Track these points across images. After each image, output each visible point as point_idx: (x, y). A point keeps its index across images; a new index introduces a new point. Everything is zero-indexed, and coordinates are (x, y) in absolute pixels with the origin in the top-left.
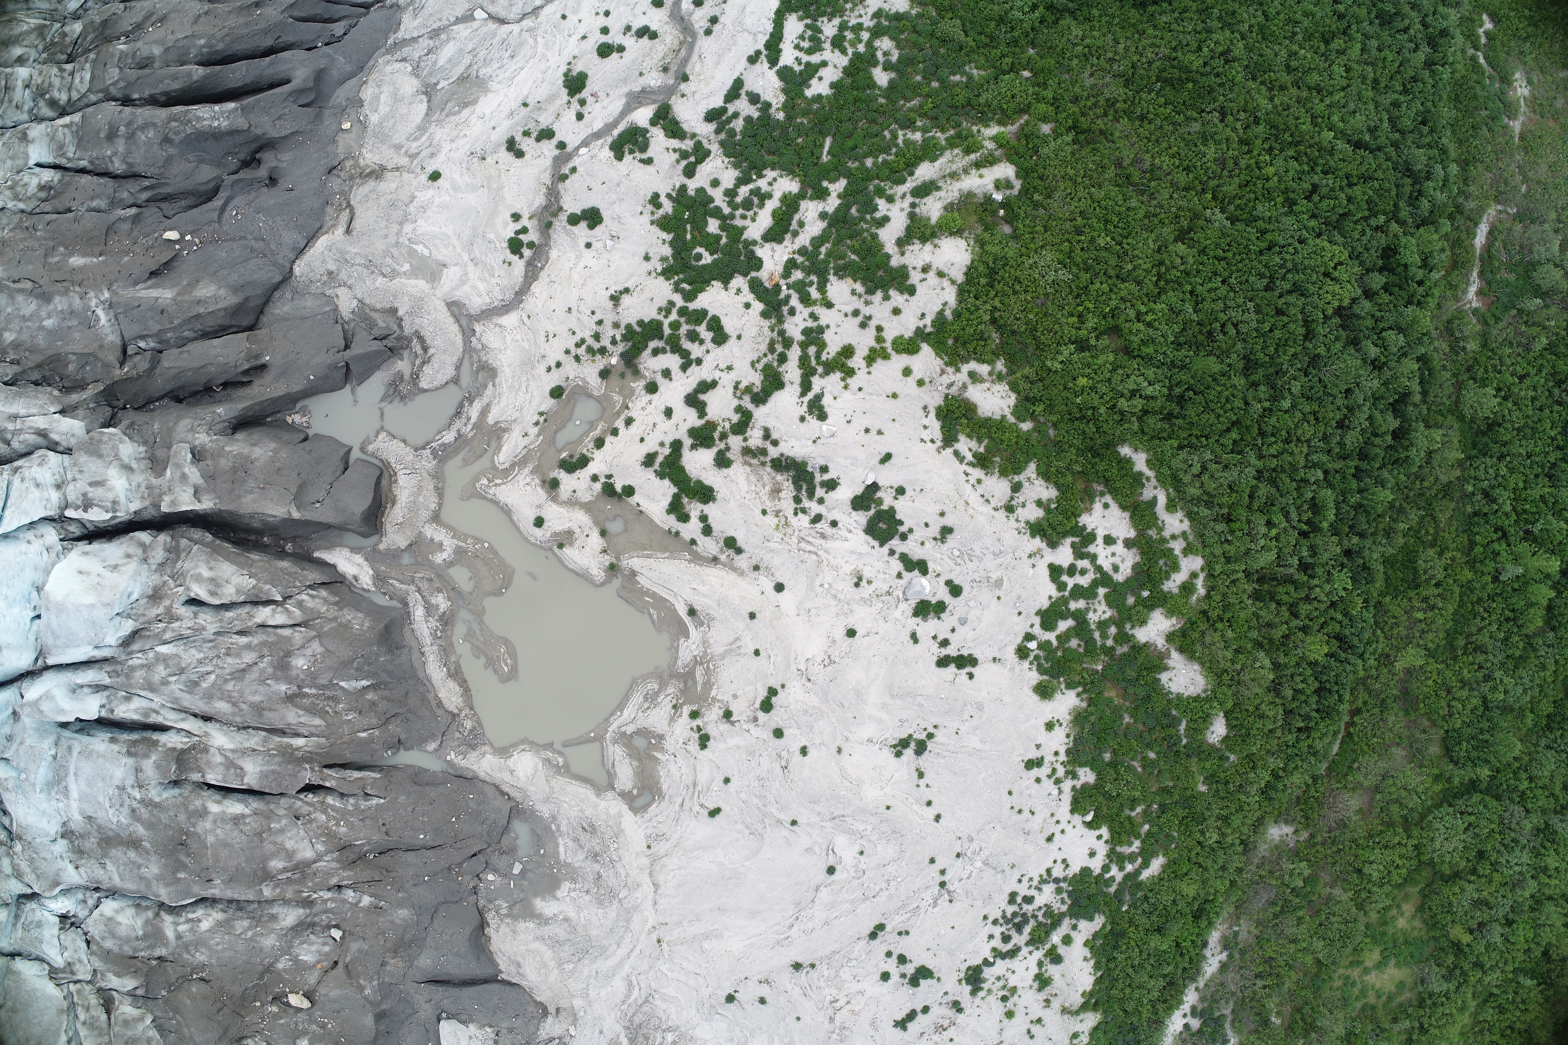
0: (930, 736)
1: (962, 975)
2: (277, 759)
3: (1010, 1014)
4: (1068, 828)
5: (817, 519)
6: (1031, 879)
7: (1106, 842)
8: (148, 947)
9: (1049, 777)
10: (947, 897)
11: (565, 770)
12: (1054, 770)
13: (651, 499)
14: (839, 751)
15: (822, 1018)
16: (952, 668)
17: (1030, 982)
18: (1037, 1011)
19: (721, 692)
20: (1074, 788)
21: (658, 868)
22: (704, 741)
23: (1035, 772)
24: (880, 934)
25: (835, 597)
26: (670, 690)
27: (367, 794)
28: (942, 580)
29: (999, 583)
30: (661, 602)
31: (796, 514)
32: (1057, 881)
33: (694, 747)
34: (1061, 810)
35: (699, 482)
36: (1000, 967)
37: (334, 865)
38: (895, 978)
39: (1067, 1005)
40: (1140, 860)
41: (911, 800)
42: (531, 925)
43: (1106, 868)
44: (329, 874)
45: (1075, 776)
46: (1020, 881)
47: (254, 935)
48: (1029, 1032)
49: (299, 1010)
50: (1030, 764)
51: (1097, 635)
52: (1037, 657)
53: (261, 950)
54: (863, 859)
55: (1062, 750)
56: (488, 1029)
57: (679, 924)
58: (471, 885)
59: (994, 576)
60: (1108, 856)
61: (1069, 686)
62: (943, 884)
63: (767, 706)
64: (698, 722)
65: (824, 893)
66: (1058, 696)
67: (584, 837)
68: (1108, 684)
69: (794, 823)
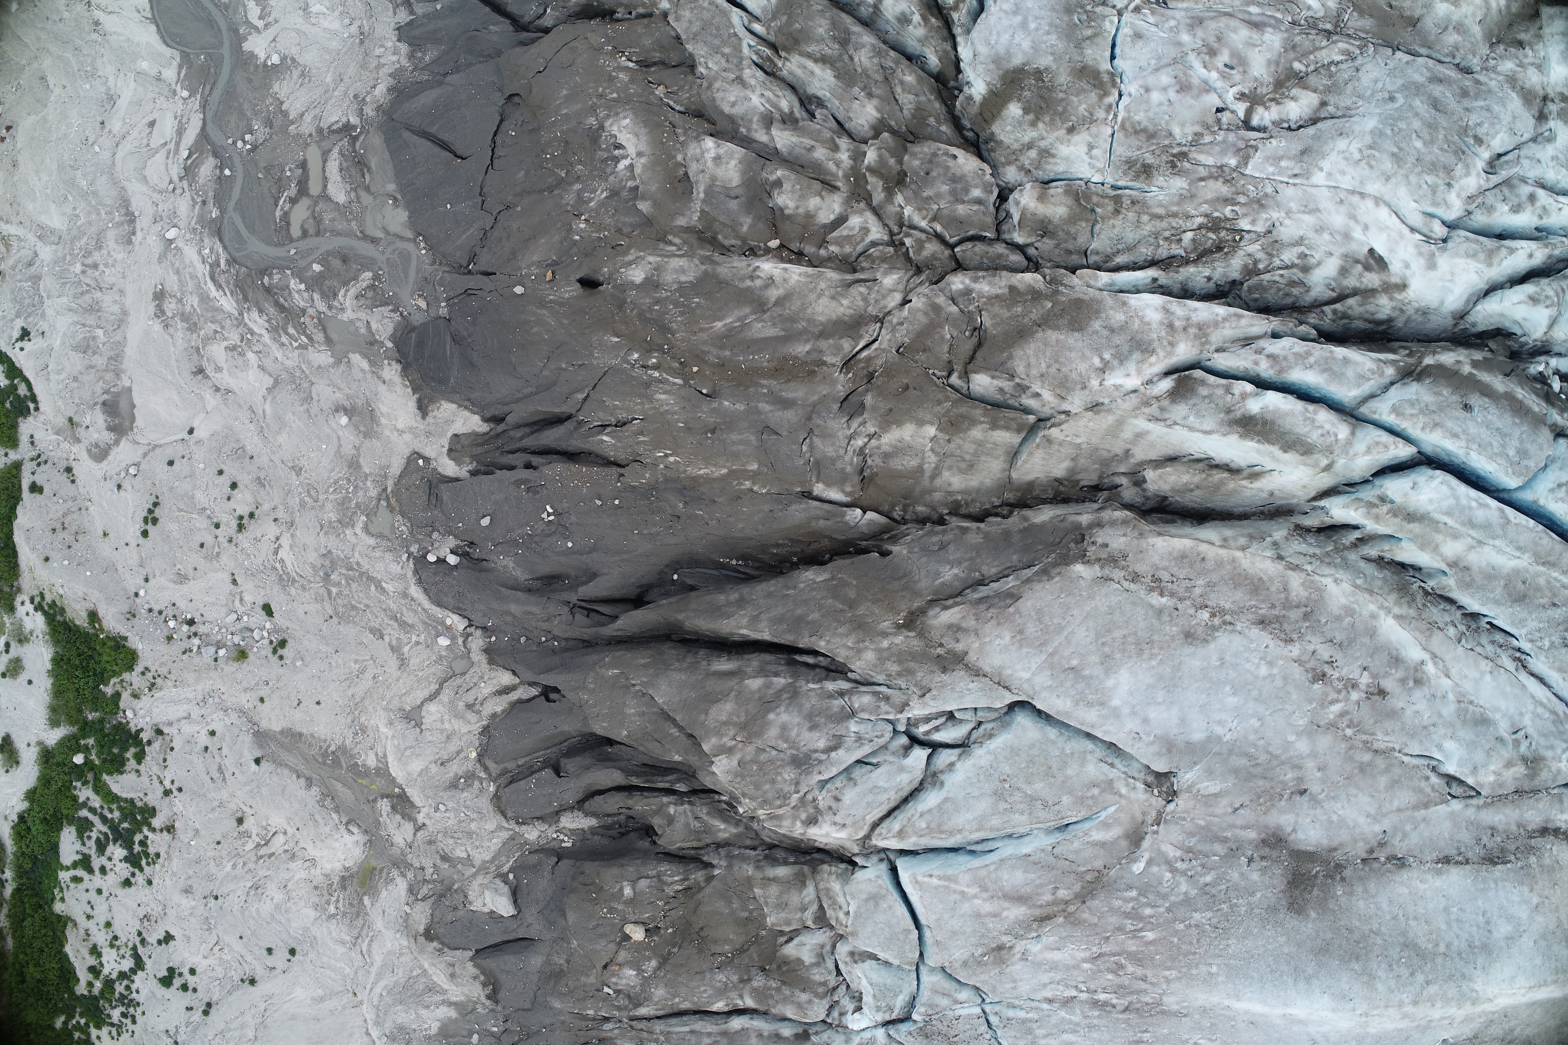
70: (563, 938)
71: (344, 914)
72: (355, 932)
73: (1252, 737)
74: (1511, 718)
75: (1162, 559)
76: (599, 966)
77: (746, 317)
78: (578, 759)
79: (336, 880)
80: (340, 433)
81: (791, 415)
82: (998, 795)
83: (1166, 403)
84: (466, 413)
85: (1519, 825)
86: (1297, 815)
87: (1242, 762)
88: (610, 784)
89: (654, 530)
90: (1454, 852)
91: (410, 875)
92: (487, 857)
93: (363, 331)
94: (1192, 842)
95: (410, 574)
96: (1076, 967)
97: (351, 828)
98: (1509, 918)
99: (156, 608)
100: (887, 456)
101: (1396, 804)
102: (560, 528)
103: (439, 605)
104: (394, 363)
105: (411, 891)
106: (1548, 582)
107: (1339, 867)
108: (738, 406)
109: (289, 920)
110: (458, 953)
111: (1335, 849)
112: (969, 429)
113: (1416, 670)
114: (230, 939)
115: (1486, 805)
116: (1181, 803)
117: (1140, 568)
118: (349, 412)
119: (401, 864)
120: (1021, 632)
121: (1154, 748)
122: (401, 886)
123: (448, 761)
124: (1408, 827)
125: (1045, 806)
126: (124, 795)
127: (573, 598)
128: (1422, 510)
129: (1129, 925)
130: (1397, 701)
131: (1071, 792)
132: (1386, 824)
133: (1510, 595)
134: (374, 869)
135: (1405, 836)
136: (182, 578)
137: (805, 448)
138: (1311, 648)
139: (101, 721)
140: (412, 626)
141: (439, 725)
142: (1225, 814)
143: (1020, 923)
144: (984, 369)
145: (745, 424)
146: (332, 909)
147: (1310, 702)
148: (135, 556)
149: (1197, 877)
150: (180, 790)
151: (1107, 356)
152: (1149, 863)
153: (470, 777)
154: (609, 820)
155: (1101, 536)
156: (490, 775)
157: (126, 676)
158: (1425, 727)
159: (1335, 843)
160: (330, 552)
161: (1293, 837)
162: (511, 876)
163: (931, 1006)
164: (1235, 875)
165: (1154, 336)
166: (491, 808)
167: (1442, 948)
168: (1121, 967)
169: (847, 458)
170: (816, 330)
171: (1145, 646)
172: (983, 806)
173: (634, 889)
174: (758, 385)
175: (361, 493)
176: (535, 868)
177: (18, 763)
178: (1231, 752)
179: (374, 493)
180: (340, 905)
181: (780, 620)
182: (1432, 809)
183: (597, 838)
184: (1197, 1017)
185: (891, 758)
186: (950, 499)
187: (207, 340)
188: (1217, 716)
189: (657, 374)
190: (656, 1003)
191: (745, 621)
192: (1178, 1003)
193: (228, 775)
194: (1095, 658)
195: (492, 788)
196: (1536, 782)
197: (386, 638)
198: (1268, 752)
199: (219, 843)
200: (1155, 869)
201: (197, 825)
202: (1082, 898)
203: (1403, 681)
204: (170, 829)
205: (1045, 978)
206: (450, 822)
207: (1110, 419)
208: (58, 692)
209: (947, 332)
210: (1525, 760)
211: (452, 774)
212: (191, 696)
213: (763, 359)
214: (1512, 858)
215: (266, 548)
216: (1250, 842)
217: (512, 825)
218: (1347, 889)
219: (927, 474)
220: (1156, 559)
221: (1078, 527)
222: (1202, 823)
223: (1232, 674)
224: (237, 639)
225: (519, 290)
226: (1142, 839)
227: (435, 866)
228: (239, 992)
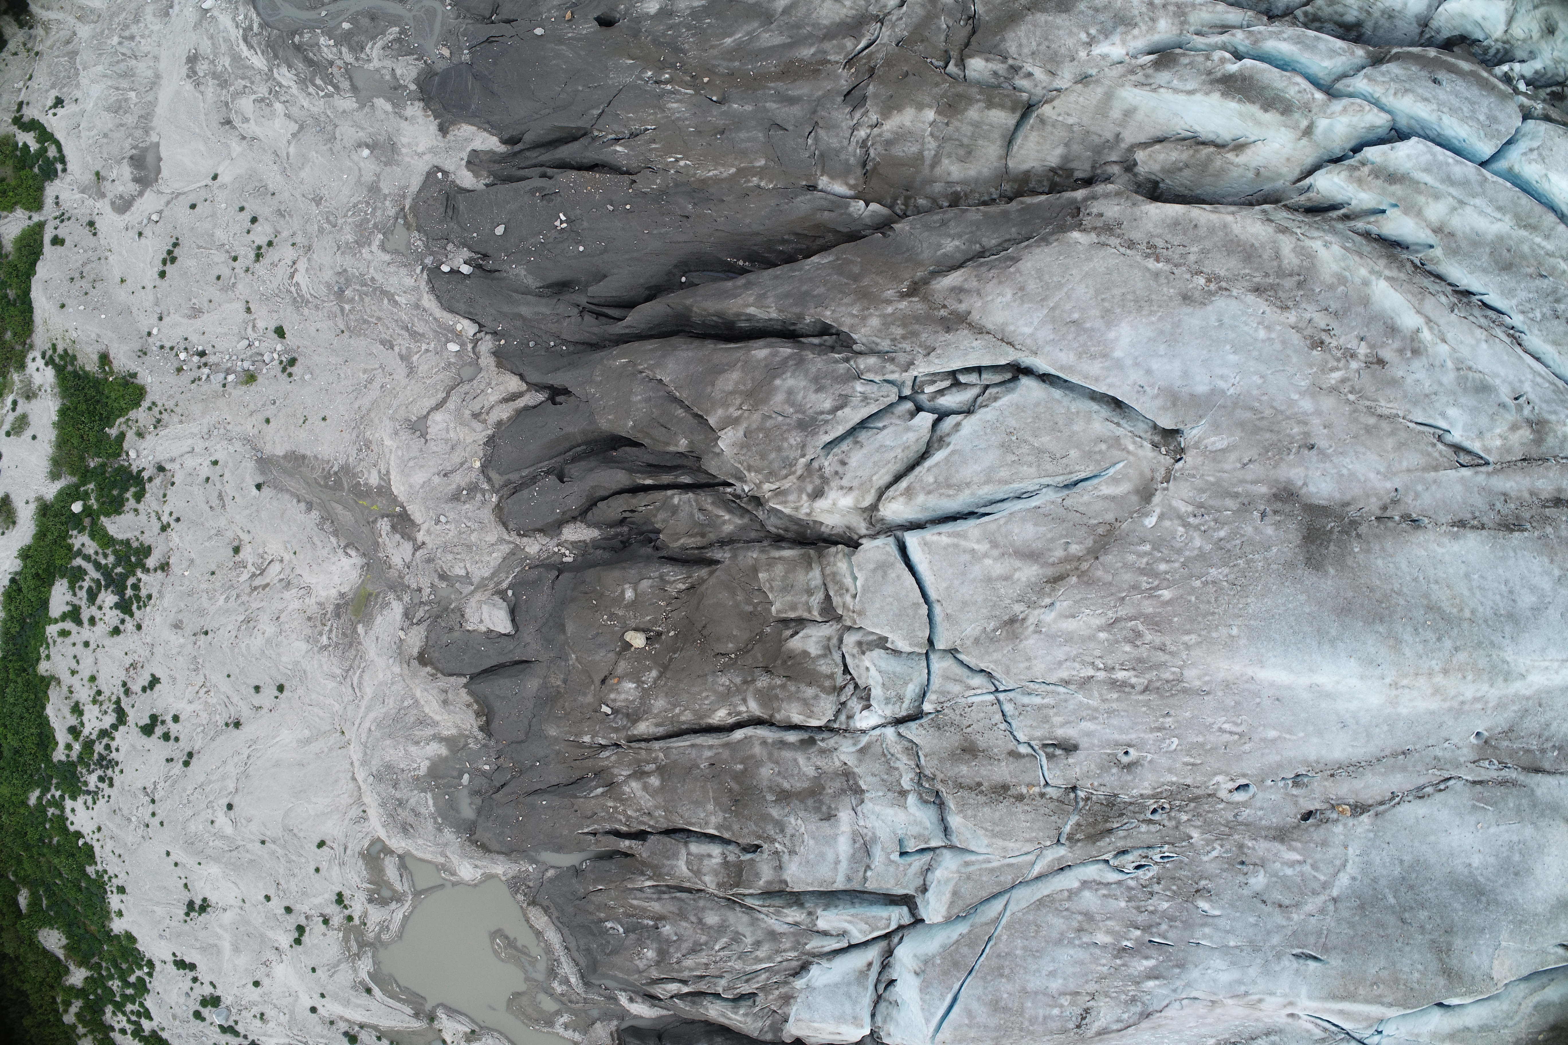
0: (188, 913)
1: (127, 719)
2: (665, 870)
3: (93, 679)
4: (91, 835)
6: (103, 797)
7: (67, 819)
8: (773, 688)
9: (111, 878)
10: (148, 791)
12: (110, 881)
14: (244, 900)
15: (213, 678)
16: (186, 961)
17: (85, 709)
18: (76, 682)
19: (335, 936)
20: (97, 864)
21: (356, 794)
22: (340, 899)
23: (120, 883)
24: (185, 758)
25: (275, 1006)
27: (595, 834)
28: (208, 1021)
30: (394, 995)
32: (88, 792)
33: (347, 893)
34: (99, 850)
36: (106, 723)
37: (616, 771)
38: (169, 719)
39: (58, 688)
41: (188, 866)
42: (446, 733)
43: (62, 798)
44: (619, 762)
45: (97, 872)
46: (109, 797)
47: (673, 710)
48: (78, 662)
49: (636, 629)
51: (113, 971)
52: (142, 959)
53: (667, 695)
54: (211, 817)
56: (470, 628)
57: (331, 749)
58: (502, 759)
59: (177, 1022)
60: (64, 808)
61: (119, 937)
62: (153, 801)
63: (301, 929)
64: (347, 912)
65: (231, 786)
66: (123, 932)
67: (411, 819)
68: (97, 936)
69: (263, 843)
70: (562, 657)
71: (337, 645)
72: (347, 664)
73: (1255, 392)
74: (1510, 383)
75: (1156, 226)
76: (597, 681)
77: (754, 30)
78: (583, 463)
79: (330, 608)
80: (362, 164)
81: (796, 110)
82: (1006, 447)
83: (1150, 71)
84: (485, 134)
85: (1532, 493)
86: (1307, 468)
87: (1248, 415)
88: (615, 487)
89: (663, 230)
90: (1469, 516)
91: (406, 598)
92: (486, 573)
93: (388, 77)
94: (1204, 497)
95: (423, 284)
96: (1092, 638)
97: (349, 551)
98: (1533, 589)
99: (168, 345)
100: (888, 143)
101: (1405, 464)
102: (573, 233)
103: (451, 311)
104: (417, 103)
105: (407, 615)
106: (1533, 250)
107: (1354, 524)
108: (746, 107)
109: (279, 654)
110: (452, 679)
111: (1348, 504)
112: (966, 109)
113: (1413, 340)
114: (217, 678)
115: (1496, 472)
116: (1190, 459)
117: (1136, 235)
118: (372, 147)
119: (398, 587)
120: (1022, 289)
121: (1159, 402)
122: (396, 610)
123: (452, 472)
124: (1420, 488)
125: (1053, 458)
126: (120, 536)
127: (583, 300)
128: (1402, 170)
129: (1144, 582)
130: (1397, 370)
131: (1078, 446)
132: (1398, 482)
133: (1496, 263)
134: (370, 594)
135: (1417, 496)
136: (196, 312)
137: (810, 141)
138: (1307, 316)
139: (103, 465)
140: (423, 335)
141: (444, 435)
142: (1235, 469)
143: (1031, 586)
144: (978, 53)
145: (753, 123)
146: (324, 640)
147: (1311, 366)
148: (151, 298)
149: (1210, 532)
150: (178, 520)
151: (1093, 31)
152: (1161, 517)
153: (473, 489)
154: (612, 531)
155: (1096, 207)
156: (493, 486)
157: (132, 414)
158: (1427, 396)
159: (1348, 497)
160: (345, 270)
161: (1304, 490)
162: (510, 593)
163: (942, 693)
164: (1249, 530)
165: (1136, 12)
166: (492, 518)
167: (1467, 614)
168: (1139, 635)
169: (850, 149)
170: (820, 34)
171: (1143, 304)
172: (990, 458)
173: (635, 590)
174: (765, 88)
175: (379, 213)
176: (535, 584)
177: (14, 523)
178: (1235, 405)
179: (392, 212)
180: (333, 636)
181: (787, 296)
182: (1442, 472)
183: (599, 552)
184: (1220, 694)
185: (898, 422)
186: (950, 190)
187: (237, 94)
188: (1219, 371)
189: (669, 87)
190: (656, 716)
191: (752, 300)
192: (1199, 678)
193: (228, 500)
194: (1095, 312)
195: (495, 499)
196: (1543, 449)
197: (396, 348)
198: (1273, 407)
199: (213, 573)
200: (1167, 523)
201: (193, 555)
202: (1095, 553)
203: (1401, 351)
204: (164, 567)
205: (1060, 653)
206: (451, 534)
207: (1100, 91)
208: (62, 443)
209: (943, 22)
210: (1529, 422)
211: (454, 486)
212: (195, 430)
213: (771, 65)
214: (1528, 526)
215: (282, 271)
216: (1262, 496)
217: (514, 537)
218: (1364, 546)
219: (928, 162)
220: (1150, 227)
221: (1074, 201)
222: (1212, 479)
223: (1231, 335)
224: (246, 365)
225: (539, 31)
226: (1152, 495)
227: (432, 585)
228: (223, 737)
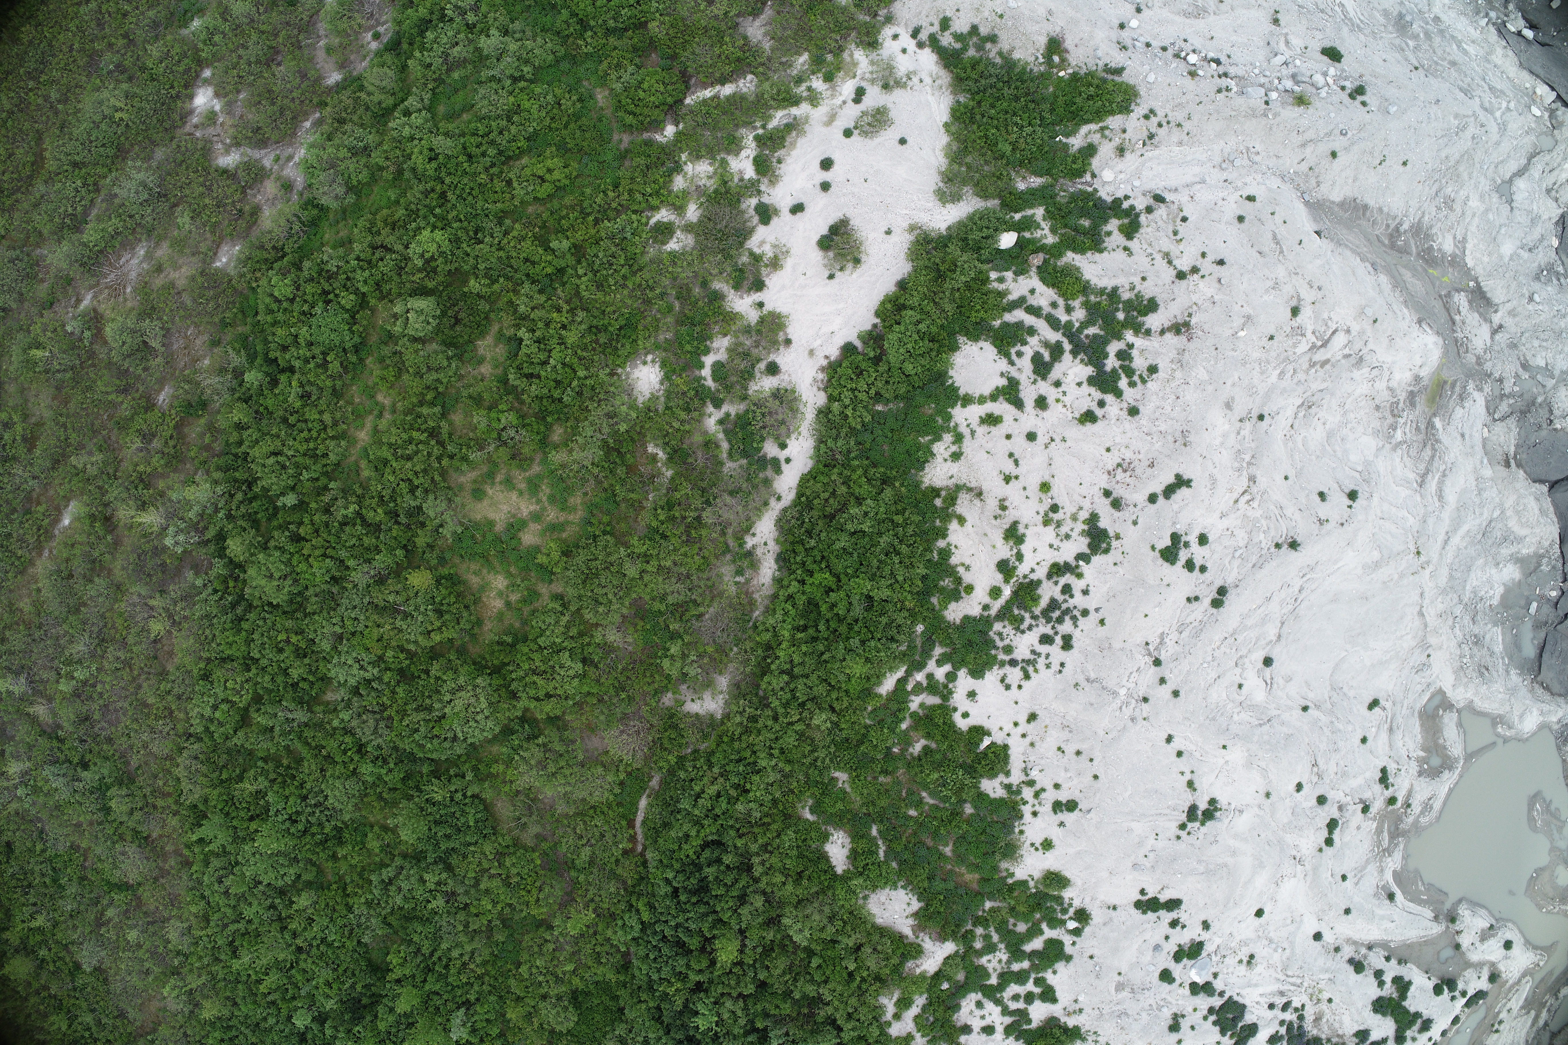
0: (1183, 827)
1: (1114, 543)
3: (1045, 487)
4: (1008, 727)
5: (1285, 1007)
6: (1048, 666)
7: (955, 709)
9: (1043, 790)
10: (1151, 647)
11: (1496, 720)
12: (1037, 795)
13: (1421, 989)
14: (1268, 795)
15: (1263, 481)
16: (1163, 898)
17: (1028, 533)
18: (1012, 492)
20: (1008, 774)
21: (1420, 633)
22: (1384, 776)
23: (1063, 796)
24: (1214, 595)
25: (1271, 941)
26: (1410, 820)
28: (1178, 981)
29: (1120, 987)
30: (1414, 898)
31: (1303, 1006)
32: (1013, 663)
33: (1392, 768)
34: (1021, 749)
35: (1384, 1014)
36: (1068, 552)
38: (1193, 539)
39: (977, 502)
40: (909, 688)
41: (1197, 754)
42: (1524, 551)
43: (951, 677)
45: (1008, 787)
46: (1062, 665)
48: (1016, 462)
50: (1072, 806)
51: (995, 938)
52: (1065, 911)
54: (1237, 679)
55: (1028, 817)
56: (1559, 426)
57: (1402, 576)
59: (1125, 994)
60: (951, 693)
61: (1024, 883)
62: (1157, 662)
63: (1332, 825)
64: (1388, 793)
65: (1272, 632)
66: (1037, 875)
68: (975, 886)
69: (1305, 709)
71: (1411, 442)
72: (1422, 467)
79: (1402, 396)
91: (1487, 389)
95: (1493, 38)
97: (1424, 327)
99: (1156, 43)
103: (1529, 72)
105: (1487, 409)
110: (1538, 486)
114: (1271, 481)
119: (1476, 374)
122: (1477, 403)
123: (1533, 247)
134: (1445, 382)
136: (1196, 11)
139: (1048, 188)
140: (1502, 92)
141: (1528, 204)
146: (1399, 435)
150: (1219, 264)
153: (1550, 270)
177: (859, 260)
180: (1408, 430)
193: (1288, 245)
199: (1271, 338)
201: (1248, 310)
206: (1544, 316)
211: (1535, 264)
212: (1203, 157)
227: (1517, 376)
228: (1274, 563)
